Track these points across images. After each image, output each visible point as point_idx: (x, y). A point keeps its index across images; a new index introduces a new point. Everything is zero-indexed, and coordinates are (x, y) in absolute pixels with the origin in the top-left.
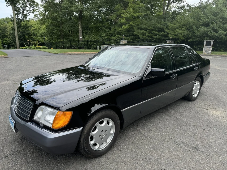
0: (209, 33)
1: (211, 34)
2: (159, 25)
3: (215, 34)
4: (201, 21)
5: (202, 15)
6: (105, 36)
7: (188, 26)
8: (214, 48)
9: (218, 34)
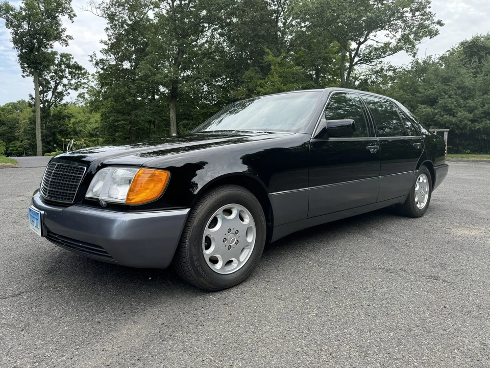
0: (437, 116)
1: (442, 118)
3: (451, 119)
4: (418, 95)
5: (421, 84)
8: (451, 147)
9: (456, 118)
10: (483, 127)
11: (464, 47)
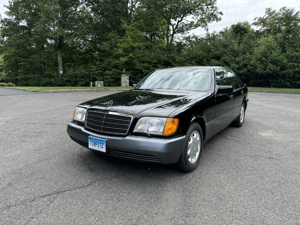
2: (164, 58)
4: (211, 54)
6: (95, 70)
7: (198, 59)
10: (243, 72)
11: (233, 28)
